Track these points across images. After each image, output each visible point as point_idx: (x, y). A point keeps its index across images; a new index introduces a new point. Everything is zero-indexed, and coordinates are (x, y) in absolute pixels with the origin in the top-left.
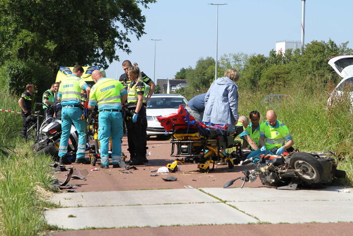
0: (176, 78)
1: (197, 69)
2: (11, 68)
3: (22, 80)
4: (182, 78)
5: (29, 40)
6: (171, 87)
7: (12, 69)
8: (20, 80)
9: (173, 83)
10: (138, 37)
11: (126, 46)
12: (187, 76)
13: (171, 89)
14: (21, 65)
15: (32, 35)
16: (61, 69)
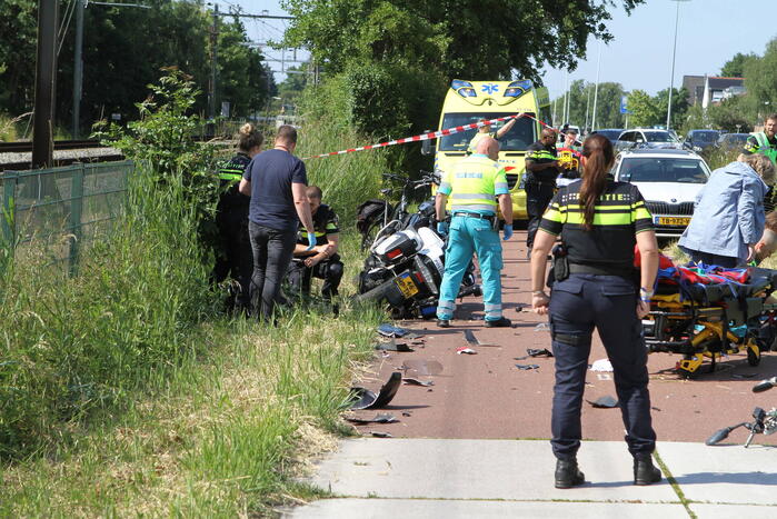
0: (724, 74)
1: (767, 58)
2: (357, 78)
3: (378, 104)
4: (736, 75)
5: (392, 24)
6: (712, 92)
7: (358, 81)
8: (374, 102)
9: (717, 85)
10: (627, 10)
11: (602, 27)
12: (745, 74)
13: (711, 97)
14: (377, 73)
15: (400, 14)
16: (455, 84)
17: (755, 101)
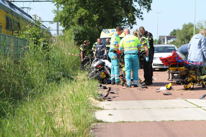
0: (171, 35)
1: (183, 29)
2: (75, 30)
3: (81, 37)
4: (174, 35)
5: (83, 14)
6: (167, 40)
7: (75, 31)
9: (169, 38)
10: (147, 12)
11: (141, 16)
12: (177, 34)
13: (167, 41)
14: (81, 28)
15: (86, 11)
16: (103, 30)
17: (180, 41)
